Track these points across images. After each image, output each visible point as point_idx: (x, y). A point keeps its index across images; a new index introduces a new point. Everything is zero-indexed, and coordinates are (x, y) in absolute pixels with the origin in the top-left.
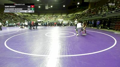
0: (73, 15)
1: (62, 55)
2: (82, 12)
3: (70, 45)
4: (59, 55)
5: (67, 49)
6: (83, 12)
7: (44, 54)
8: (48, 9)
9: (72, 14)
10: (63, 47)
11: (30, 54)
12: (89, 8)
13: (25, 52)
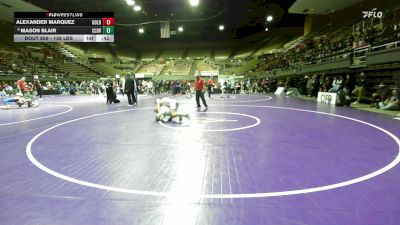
0: (252, 58)
1: (216, 192)
2: (282, 47)
3: (240, 158)
4: (206, 193)
5: (231, 171)
6: (287, 45)
7: (152, 187)
8: (168, 36)
9: (248, 54)
10: (218, 166)
11: (108, 185)
12: (306, 33)
13: (90, 181)
